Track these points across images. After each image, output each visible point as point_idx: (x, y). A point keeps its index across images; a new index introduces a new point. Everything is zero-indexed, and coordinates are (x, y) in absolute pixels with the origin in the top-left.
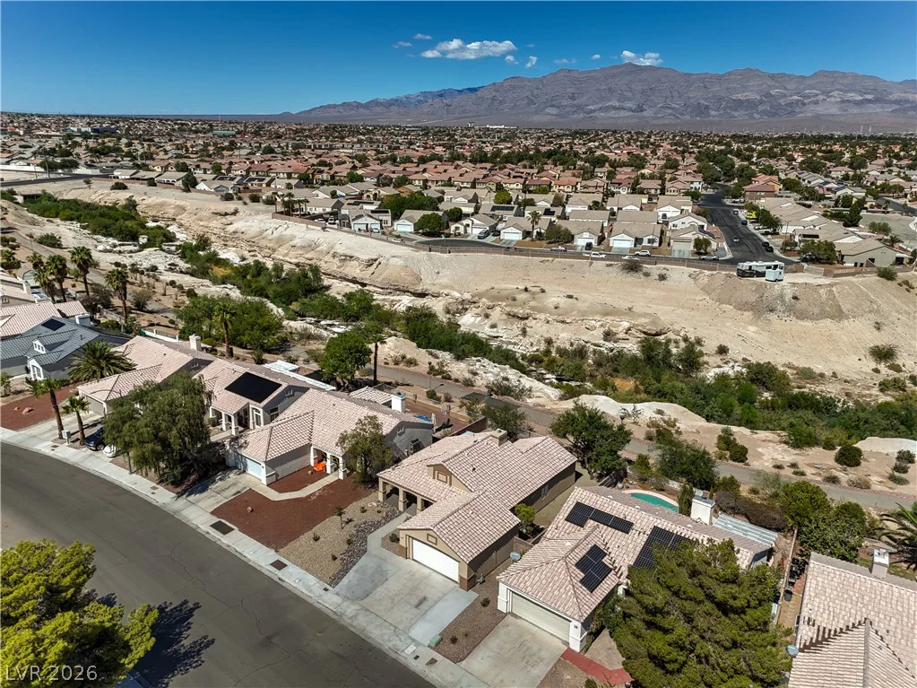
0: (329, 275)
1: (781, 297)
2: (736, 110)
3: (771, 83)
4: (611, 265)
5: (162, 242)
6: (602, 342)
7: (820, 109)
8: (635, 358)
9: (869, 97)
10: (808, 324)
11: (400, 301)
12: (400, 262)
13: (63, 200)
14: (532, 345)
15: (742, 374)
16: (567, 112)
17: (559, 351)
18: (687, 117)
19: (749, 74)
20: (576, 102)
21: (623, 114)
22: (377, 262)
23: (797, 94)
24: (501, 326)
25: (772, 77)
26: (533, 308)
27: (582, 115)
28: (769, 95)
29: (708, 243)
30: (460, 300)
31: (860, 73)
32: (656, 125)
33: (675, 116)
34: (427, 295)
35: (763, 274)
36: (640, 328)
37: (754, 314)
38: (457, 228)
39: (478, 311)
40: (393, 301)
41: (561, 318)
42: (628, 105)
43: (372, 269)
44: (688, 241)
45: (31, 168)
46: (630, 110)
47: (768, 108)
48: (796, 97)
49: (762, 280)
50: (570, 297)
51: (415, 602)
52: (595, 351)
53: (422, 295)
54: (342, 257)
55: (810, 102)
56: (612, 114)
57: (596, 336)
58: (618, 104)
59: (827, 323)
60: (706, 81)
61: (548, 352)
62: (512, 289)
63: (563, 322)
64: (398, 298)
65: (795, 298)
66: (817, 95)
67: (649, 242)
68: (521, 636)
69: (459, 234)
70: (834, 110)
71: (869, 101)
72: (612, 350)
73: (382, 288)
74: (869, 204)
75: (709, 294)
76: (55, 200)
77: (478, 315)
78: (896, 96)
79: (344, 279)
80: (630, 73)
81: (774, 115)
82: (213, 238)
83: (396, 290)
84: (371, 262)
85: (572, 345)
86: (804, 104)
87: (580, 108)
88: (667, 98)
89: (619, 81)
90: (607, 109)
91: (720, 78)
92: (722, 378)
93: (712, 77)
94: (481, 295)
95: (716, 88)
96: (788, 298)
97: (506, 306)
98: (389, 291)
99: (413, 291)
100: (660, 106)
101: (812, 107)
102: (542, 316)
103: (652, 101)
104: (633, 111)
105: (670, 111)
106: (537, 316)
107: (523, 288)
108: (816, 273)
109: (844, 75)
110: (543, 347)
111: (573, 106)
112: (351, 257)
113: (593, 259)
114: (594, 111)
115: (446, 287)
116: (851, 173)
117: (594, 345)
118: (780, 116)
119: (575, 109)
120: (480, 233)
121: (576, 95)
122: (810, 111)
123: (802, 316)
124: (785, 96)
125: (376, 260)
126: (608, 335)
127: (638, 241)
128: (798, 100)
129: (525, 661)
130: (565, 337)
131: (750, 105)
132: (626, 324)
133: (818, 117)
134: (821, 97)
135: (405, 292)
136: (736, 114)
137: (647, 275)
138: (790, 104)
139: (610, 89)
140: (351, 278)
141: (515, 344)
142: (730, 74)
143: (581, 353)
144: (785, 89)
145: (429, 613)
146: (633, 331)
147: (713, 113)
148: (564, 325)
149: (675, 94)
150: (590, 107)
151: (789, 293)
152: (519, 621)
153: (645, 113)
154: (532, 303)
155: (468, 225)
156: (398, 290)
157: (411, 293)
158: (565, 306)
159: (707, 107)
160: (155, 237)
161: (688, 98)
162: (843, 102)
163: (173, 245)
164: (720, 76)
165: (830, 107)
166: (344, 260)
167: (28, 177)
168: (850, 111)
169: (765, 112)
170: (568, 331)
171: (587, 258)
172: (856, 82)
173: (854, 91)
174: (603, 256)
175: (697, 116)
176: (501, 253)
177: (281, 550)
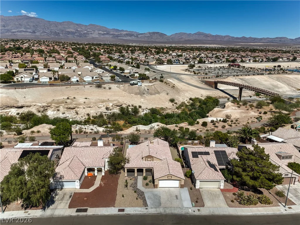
1: (145, 90)
2: (69, 35)
3: (77, 27)
4: (91, 86)
6: (106, 111)
7: (94, 36)
8: (119, 114)
9: (105, 33)
10: (153, 96)
14: (82, 117)
15: (149, 112)
16: (3, 32)
17: (93, 117)
18: (53, 36)
19: (70, 23)
20: (6, 28)
21: (27, 34)
23: (86, 30)
24: (66, 112)
25: (77, 25)
26: (76, 104)
27: (10, 33)
28: (77, 30)
29: (115, 77)
30: (42, 106)
31: (101, 26)
32: (42, 38)
33: (48, 35)
34: (24, 107)
35: (137, 84)
36: (115, 105)
37: (140, 95)
38: (17, 79)
39: (53, 109)
41: (88, 106)
42: (29, 30)
44: (108, 76)
46: (30, 32)
47: (78, 34)
48: (86, 32)
49: (137, 86)
50: (86, 98)
51: (175, 198)
52: (105, 115)
53: (22, 107)
55: (90, 33)
56: (23, 33)
57: (103, 110)
58: (25, 30)
59: (157, 95)
60: (56, 24)
61: (89, 119)
62: (62, 99)
63: (89, 107)
64: (8, 110)
65: (148, 90)
66: (91, 31)
67: (96, 78)
68: (208, 192)
69: (19, 81)
70: (97, 36)
71: (106, 34)
72: (111, 113)
74: (134, 63)
75: (126, 92)
77: (54, 111)
78: (112, 33)
80: (27, 19)
81: (81, 37)
83: (7, 107)
85: (97, 114)
86: (88, 34)
87: (8, 31)
88: (43, 29)
89: (23, 21)
90: (21, 32)
91: (60, 24)
92: (146, 114)
93: (58, 23)
94: (51, 103)
95: (60, 27)
96: (146, 90)
97: (65, 105)
98: (3, 108)
99: (16, 106)
100: (41, 31)
101: (91, 35)
102: (81, 106)
103: (38, 30)
104: (31, 33)
105: (46, 34)
106: (79, 107)
107: (67, 98)
108: (147, 82)
109: (97, 26)
110: (87, 117)
111: (5, 30)
113: (84, 85)
114: (15, 32)
115: (33, 102)
116: (120, 55)
117: (105, 112)
118: (83, 37)
119: (6, 31)
120: (30, 80)
121: (5, 26)
122: (90, 36)
123: (151, 94)
124: (82, 31)
126: (107, 109)
127: (93, 78)
128: (87, 33)
129: (216, 197)
130: (93, 112)
131: (73, 33)
132: (111, 104)
133: (93, 38)
134: (93, 32)
135: (11, 107)
136: (69, 36)
137: (105, 88)
138: (84, 34)
139: (20, 24)
141: (75, 118)
142: (63, 22)
143: (101, 116)
144: (82, 29)
145: (182, 199)
146: (113, 106)
147: (61, 35)
148: (90, 108)
149: (46, 28)
150: (13, 31)
151: (146, 88)
152: (203, 189)
153: (36, 34)
154: (74, 103)
155: (22, 77)
156: (8, 107)
157: (15, 107)
158: (87, 102)
159: (58, 33)
161: (51, 29)
162: (99, 34)
164: (60, 23)
165: (95, 35)
168: (102, 36)
169: (77, 36)
170: (93, 110)
171: (82, 85)
172: (101, 28)
173: (101, 31)
174: (87, 84)
175: (56, 36)
176: (48, 87)
177: (115, 206)
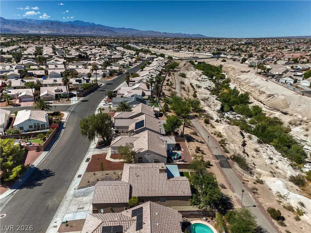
0: (254, 98)
5: (219, 79)
11: (275, 114)
12: (283, 97)
13: (207, 64)
22: (273, 96)
30: (301, 119)
34: (288, 114)
39: (305, 126)
40: (272, 113)
43: (269, 98)
45: (210, 55)
53: (286, 114)
54: (261, 92)
64: (275, 112)
73: (269, 107)
76: (205, 64)
77: (304, 128)
79: (258, 101)
82: (232, 80)
83: (275, 109)
84: (270, 96)
98: (272, 109)
99: (282, 111)
112: (264, 92)
125: (273, 95)
135: (278, 110)
140: (260, 100)
160: (218, 77)
163: (222, 81)
166: (261, 93)
167: (206, 57)
